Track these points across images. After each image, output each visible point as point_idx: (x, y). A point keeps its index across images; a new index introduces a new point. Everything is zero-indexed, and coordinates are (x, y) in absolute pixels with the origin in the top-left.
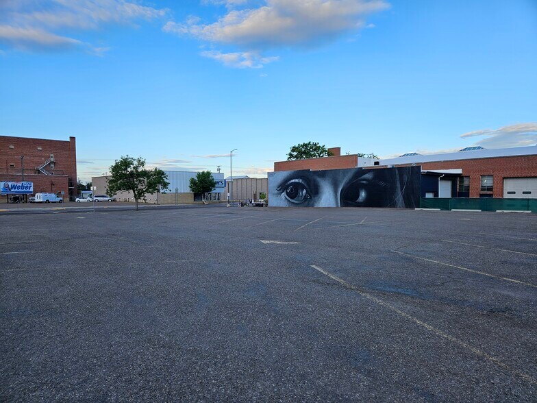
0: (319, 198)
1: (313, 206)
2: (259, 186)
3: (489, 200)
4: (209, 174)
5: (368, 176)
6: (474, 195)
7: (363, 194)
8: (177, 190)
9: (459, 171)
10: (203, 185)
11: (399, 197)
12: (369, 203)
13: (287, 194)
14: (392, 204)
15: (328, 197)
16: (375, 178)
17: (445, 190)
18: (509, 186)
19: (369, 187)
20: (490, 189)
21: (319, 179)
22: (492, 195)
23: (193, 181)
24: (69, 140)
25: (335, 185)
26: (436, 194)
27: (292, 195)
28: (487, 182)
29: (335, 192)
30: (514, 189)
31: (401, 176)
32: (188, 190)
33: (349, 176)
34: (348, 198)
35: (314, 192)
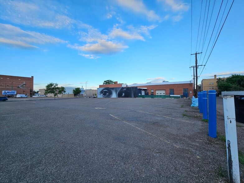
0: (112, 95)
1: (110, 97)
2: (95, 92)
3: (153, 96)
4: (79, 88)
5: (125, 89)
6: (150, 94)
7: (124, 94)
8: (69, 93)
9: (146, 88)
10: (77, 92)
11: (133, 95)
12: (125, 96)
13: (103, 94)
14: (131, 97)
15: (114, 95)
16: (127, 90)
17: (143, 93)
18: (157, 92)
19: (125, 92)
20: (153, 93)
21: (112, 90)
22: (153, 94)
23: (74, 91)
24: (31, 77)
25: (116, 92)
26: (141, 94)
27: (104, 94)
28: (152, 91)
29: (116, 93)
30: (158, 93)
31: (133, 89)
32: (72, 93)
33: (120, 89)
34: (120, 95)
35: (111, 93)
